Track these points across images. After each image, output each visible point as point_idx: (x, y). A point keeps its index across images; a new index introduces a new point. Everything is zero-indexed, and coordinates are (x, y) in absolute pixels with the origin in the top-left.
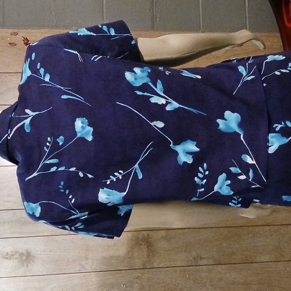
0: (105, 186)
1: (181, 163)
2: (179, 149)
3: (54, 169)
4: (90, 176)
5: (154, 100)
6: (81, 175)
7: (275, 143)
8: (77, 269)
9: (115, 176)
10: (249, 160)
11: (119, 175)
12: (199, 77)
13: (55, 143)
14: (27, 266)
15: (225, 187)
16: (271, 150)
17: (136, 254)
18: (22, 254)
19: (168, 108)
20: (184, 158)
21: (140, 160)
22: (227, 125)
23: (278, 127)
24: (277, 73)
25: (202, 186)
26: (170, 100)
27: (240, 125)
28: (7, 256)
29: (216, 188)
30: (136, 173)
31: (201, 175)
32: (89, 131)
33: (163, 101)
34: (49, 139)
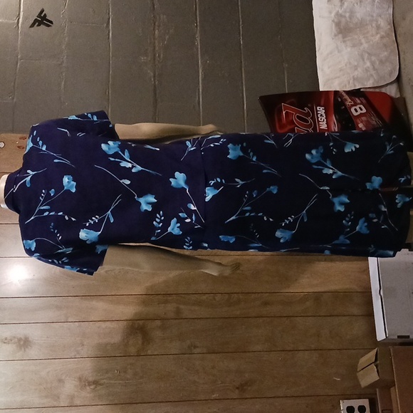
0: (85, 227)
1: (143, 211)
2: (142, 200)
3: (46, 214)
4: (74, 219)
5: (123, 164)
6: (67, 218)
7: (210, 194)
8: (72, 355)
9: (93, 220)
10: (193, 207)
11: (96, 219)
12: (158, 149)
13: (48, 194)
14: (25, 350)
15: (176, 228)
16: (207, 199)
17: (131, 342)
18: (20, 340)
19: (133, 170)
20: (145, 207)
21: (112, 208)
22: (177, 183)
23: (212, 182)
24: (212, 145)
25: (159, 228)
26: (135, 164)
27: (186, 182)
28: (6, 341)
29: (169, 230)
30: (108, 218)
31: (158, 220)
32: (73, 185)
33: (130, 165)
34: (44, 191)
